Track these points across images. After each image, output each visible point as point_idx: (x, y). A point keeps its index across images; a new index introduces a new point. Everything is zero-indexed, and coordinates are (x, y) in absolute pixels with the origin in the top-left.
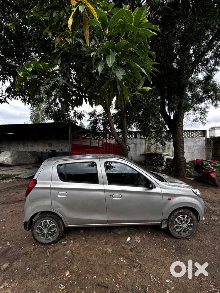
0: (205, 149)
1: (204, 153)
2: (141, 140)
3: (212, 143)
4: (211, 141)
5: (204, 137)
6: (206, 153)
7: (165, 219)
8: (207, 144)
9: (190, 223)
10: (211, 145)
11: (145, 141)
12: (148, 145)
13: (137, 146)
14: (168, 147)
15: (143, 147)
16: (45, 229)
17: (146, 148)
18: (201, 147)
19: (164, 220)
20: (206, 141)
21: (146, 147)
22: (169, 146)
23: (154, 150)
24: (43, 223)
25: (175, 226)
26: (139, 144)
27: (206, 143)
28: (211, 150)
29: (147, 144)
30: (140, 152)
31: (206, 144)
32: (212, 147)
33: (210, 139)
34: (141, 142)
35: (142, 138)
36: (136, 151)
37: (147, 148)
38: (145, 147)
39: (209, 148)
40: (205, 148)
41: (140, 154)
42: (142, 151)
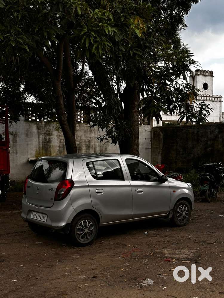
0: (150, 150)
1: (149, 156)
2: (28, 124)
3: (161, 137)
4: (161, 133)
5: (149, 124)
6: (152, 157)
7: (172, 210)
8: (154, 138)
9: (186, 211)
10: (159, 141)
11: (38, 128)
12: (45, 139)
13: (18, 139)
14: (87, 144)
15: (34, 143)
16: (86, 228)
17: (39, 147)
18: (144, 145)
19: (170, 210)
20: (151, 132)
21: (41, 143)
22: (89, 142)
23: (59, 150)
24: (83, 223)
25: (177, 215)
26: (23, 136)
27: (151, 137)
28: (159, 152)
29: (42, 137)
30: (26, 156)
31: (151, 139)
32: (161, 145)
33: (158, 129)
34: (27, 131)
35: (30, 120)
36: (17, 153)
37: (41, 146)
38: (37, 143)
39: (157, 148)
40: (150, 147)
41: (24, 160)
42: (31, 154)
